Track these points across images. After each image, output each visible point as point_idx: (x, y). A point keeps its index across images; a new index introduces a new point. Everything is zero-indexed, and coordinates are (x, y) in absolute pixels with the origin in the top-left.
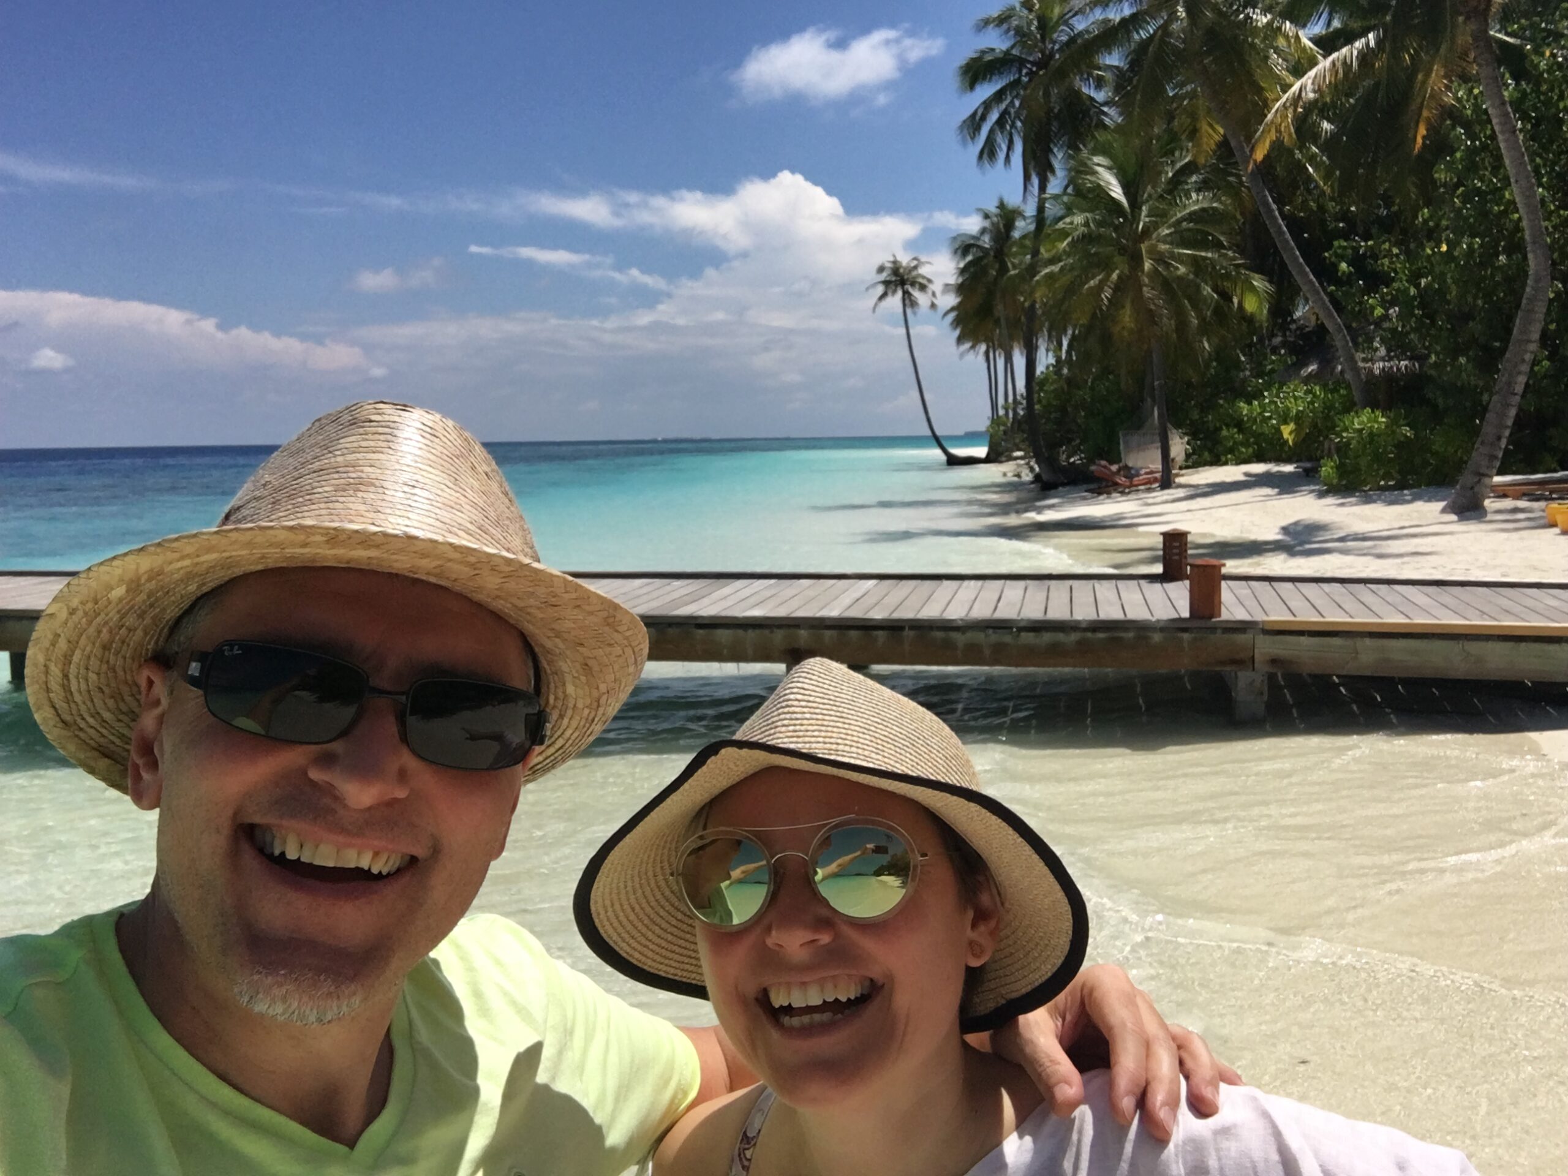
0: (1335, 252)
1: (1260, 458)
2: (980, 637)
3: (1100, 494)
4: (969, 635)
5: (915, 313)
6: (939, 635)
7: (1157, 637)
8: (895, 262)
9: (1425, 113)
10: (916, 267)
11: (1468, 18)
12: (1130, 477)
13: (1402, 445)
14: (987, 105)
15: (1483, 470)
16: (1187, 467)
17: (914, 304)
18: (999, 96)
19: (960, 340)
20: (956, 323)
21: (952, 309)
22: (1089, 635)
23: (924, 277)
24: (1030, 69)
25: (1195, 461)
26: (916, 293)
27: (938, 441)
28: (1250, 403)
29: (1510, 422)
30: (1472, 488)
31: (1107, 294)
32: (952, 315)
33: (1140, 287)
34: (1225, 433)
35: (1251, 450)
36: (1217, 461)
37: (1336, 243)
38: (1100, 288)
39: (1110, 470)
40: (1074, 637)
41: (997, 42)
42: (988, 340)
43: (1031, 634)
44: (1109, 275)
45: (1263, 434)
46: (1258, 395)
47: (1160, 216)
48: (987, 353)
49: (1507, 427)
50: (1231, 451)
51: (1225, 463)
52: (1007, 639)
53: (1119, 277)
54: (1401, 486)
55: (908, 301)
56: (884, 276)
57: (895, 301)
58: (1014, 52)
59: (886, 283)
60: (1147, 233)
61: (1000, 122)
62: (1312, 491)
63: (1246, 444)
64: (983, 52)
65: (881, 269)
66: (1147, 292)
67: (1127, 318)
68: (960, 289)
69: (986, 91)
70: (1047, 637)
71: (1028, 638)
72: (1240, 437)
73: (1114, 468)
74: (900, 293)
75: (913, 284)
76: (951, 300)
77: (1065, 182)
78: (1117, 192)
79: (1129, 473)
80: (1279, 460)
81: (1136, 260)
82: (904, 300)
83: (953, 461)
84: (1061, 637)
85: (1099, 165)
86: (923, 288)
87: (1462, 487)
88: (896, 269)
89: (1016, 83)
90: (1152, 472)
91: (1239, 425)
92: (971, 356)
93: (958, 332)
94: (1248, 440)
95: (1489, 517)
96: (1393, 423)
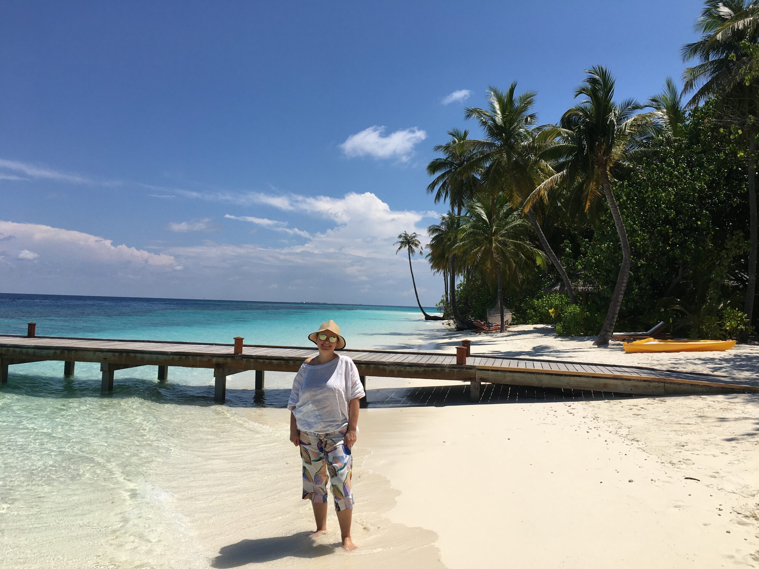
0: (565, 244)
1: (542, 323)
2: (393, 368)
3: (477, 333)
4: (391, 367)
5: (413, 256)
6: (381, 367)
7: (447, 370)
8: (406, 234)
9: (589, 197)
10: (414, 237)
11: (599, 167)
12: (489, 327)
13: (586, 319)
14: (439, 179)
15: (608, 329)
16: (514, 324)
17: (413, 251)
18: (443, 176)
19: (432, 267)
20: (431, 260)
21: (429, 255)
22: (427, 368)
23: (417, 241)
24: (455, 167)
25: (516, 322)
26: (413, 247)
27: (422, 309)
28: (538, 300)
29: (617, 312)
30: (604, 336)
31: (480, 255)
32: (430, 257)
33: (492, 253)
34: (528, 311)
35: (538, 319)
36: (525, 323)
37: (565, 241)
38: (477, 253)
39: (481, 323)
40: (422, 369)
41: (442, 155)
42: (444, 268)
43: (410, 367)
44: (481, 248)
45: (542, 312)
46: (541, 297)
47: (500, 227)
48: (444, 273)
49: (617, 314)
50: (530, 319)
51: (528, 324)
52: (402, 369)
53: (485, 249)
54: (585, 335)
55: (411, 250)
56: (401, 240)
57: (405, 249)
58: (449, 160)
59: (402, 243)
60: (496, 232)
61: (443, 185)
62: (553, 335)
63: (536, 316)
64: (437, 159)
65: (400, 236)
66: (495, 255)
67: (489, 265)
68: (432, 246)
69: (438, 174)
70: (414, 369)
71: (408, 368)
72: (534, 313)
73: (482, 323)
74: (407, 246)
75: (413, 243)
76: (429, 251)
77: (466, 212)
78: (485, 217)
79: (489, 325)
80: (548, 323)
81: (491, 243)
82: (409, 249)
83: (428, 318)
84: (418, 369)
85: (477, 206)
86: (416, 245)
87: (600, 335)
88: (406, 236)
89: (450, 171)
90: (498, 325)
91: (534, 309)
92: (438, 274)
93: (431, 264)
94: (537, 314)
95: (609, 347)
96: (582, 310)
